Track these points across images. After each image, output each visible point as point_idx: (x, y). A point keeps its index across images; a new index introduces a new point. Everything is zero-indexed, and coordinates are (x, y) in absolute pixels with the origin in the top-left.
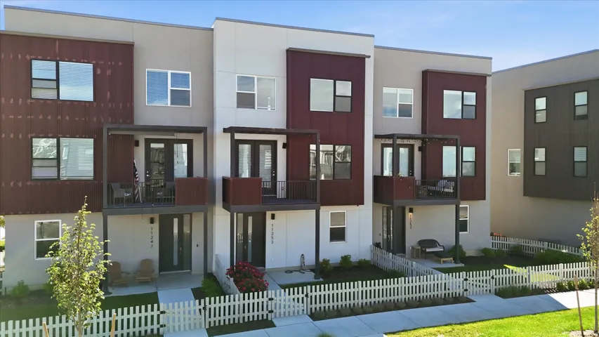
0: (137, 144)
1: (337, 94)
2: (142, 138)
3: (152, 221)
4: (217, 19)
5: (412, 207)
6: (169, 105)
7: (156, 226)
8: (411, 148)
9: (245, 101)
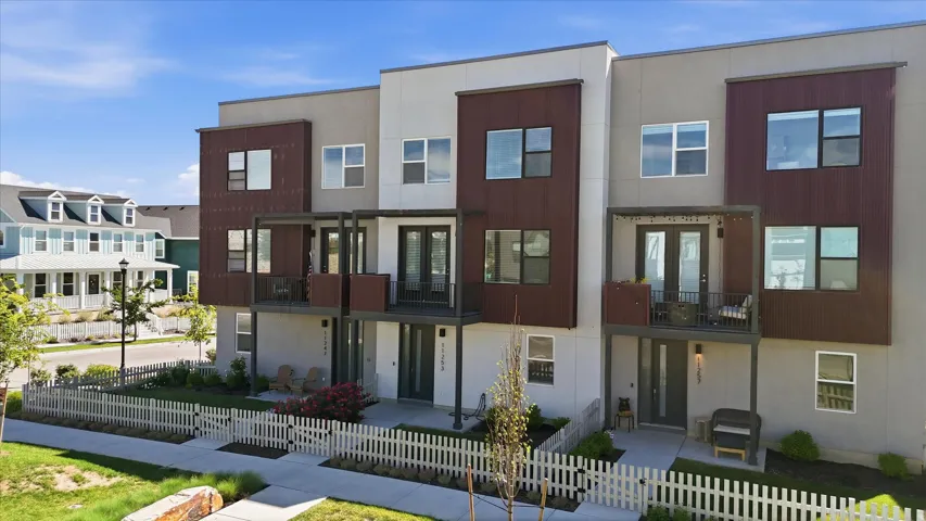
0: (313, 234)
1: (527, 150)
2: (318, 226)
3: (325, 324)
4: (382, 72)
5: (698, 342)
6: (343, 186)
7: (329, 329)
8: (704, 230)
9: (413, 174)
